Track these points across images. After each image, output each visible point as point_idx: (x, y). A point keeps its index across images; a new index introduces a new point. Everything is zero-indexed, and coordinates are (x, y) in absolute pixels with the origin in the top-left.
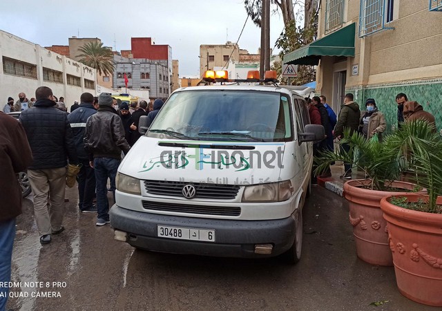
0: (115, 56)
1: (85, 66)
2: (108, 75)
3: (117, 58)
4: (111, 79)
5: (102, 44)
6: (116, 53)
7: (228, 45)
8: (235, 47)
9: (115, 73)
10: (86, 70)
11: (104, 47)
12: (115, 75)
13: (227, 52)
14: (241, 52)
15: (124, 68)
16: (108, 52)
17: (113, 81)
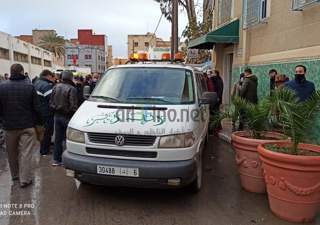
0: (66, 43)
1: (44, 50)
2: (61, 57)
3: (67, 45)
4: (63, 59)
5: (57, 34)
6: (67, 40)
7: (148, 35)
8: (153, 36)
9: (66, 55)
10: (45, 53)
11: (58, 37)
12: (66, 57)
13: (147, 40)
14: (157, 40)
15: (73, 52)
16: (61, 40)
17: (65, 61)
